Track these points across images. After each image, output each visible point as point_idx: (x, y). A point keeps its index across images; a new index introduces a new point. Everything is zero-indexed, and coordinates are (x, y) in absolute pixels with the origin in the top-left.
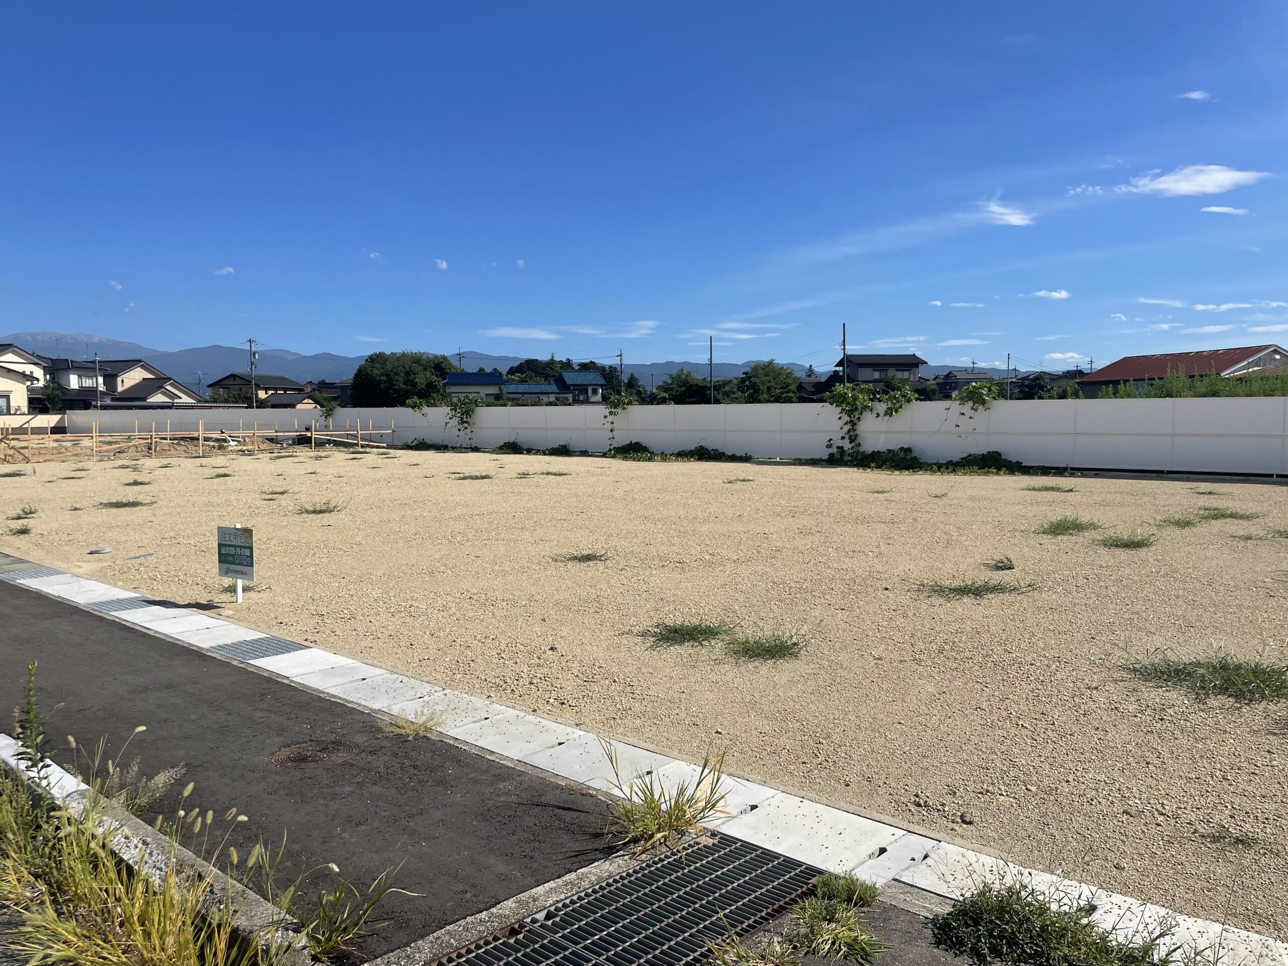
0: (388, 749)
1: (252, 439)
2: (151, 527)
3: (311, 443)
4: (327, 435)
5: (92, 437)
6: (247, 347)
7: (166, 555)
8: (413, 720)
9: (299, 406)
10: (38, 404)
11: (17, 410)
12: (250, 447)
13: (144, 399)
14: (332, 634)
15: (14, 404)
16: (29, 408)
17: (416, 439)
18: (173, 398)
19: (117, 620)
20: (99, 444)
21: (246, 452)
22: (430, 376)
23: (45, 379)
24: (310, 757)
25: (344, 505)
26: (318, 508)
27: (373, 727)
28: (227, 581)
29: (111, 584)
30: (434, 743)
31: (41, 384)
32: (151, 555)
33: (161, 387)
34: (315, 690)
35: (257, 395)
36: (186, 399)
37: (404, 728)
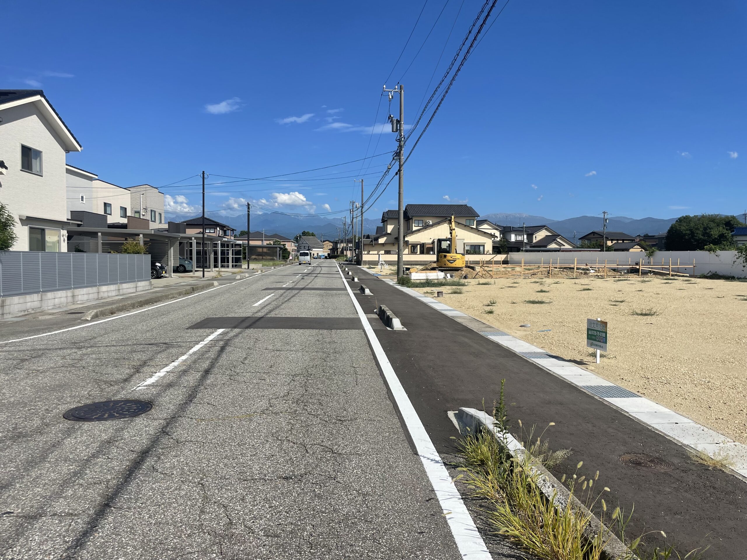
0: (695, 472)
1: (603, 269)
2: (550, 316)
3: (639, 272)
4: (649, 268)
5: (521, 266)
6: (602, 216)
7: (558, 331)
8: (713, 457)
9: (631, 250)
10: (497, 250)
11: (487, 252)
12: (602, 274)
13: (546, 246)
14: (655, 391)
15: (486, 249)
16: (493, 251)
17: (710, 272)
18: (560, 246)
19: (534, 363)
20: (524, 270)
21: (600, 277)
22: (722, 230)
23: (500, 237)
24: (642, 463)
25: (661, 311)
26: (644, 313)
27: (684, 455)
28: (591, 350)
29: (531, 344)
30: (727, 476)
31: (498, 239)
32: (550, 330)
33: (555, 240)
34: (644, 423)
35: (606, 244)
36: (567, 246)
37: (706, 461)
